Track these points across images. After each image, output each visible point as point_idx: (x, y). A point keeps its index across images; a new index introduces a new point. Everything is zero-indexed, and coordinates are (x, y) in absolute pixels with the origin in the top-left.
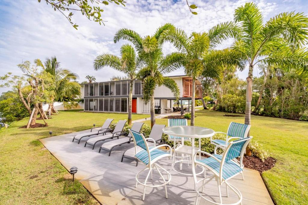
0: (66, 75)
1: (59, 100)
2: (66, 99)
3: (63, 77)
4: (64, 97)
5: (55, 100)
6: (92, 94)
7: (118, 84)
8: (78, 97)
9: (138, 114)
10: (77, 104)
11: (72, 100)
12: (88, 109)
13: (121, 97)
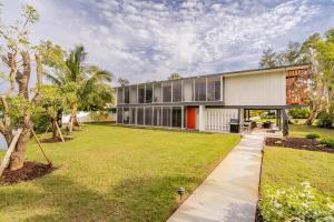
0: (94, 73)
1: (85, 110)
2: (94, 108)
3: (89, 76)
4: (91, 106)
5: (79, 109)
6: (127, 101)
7: (166, 85)
8: (108, 105)
9: (202, 133)
10: (107, 115)
11: (101, 109)
12: (122, 122)
13: (172, 105)
